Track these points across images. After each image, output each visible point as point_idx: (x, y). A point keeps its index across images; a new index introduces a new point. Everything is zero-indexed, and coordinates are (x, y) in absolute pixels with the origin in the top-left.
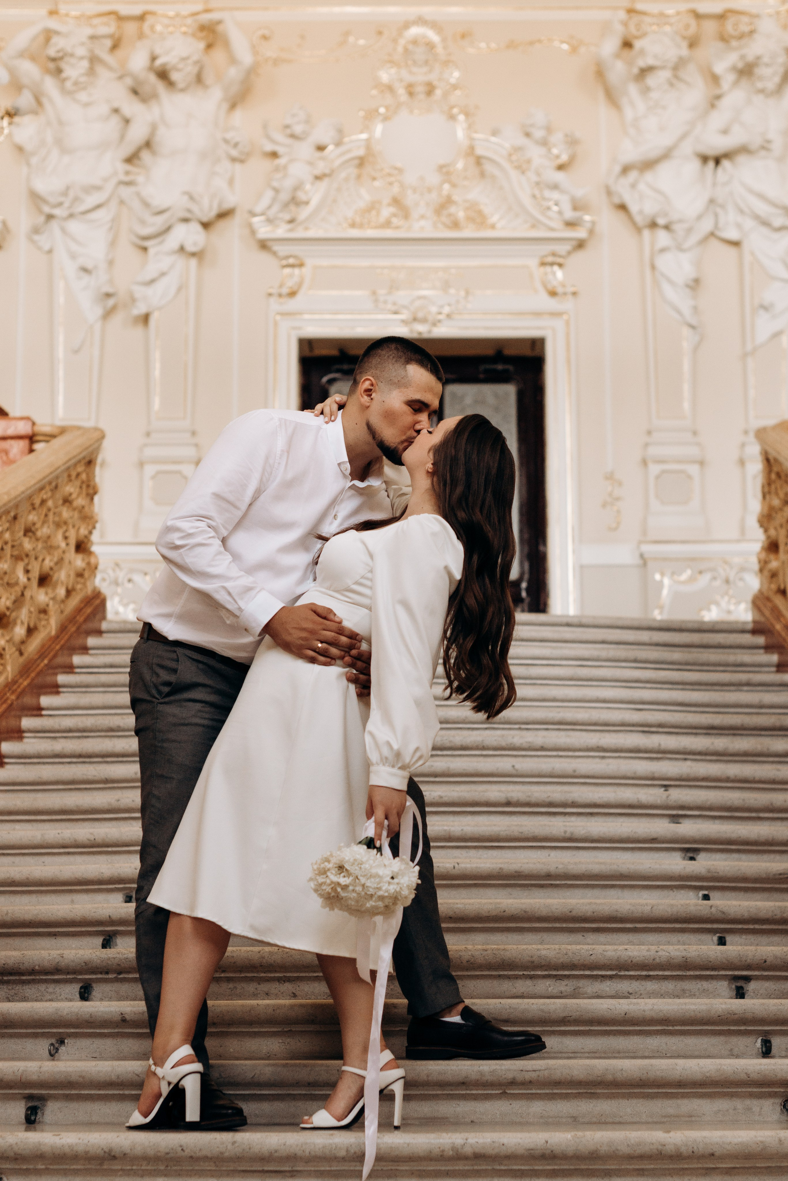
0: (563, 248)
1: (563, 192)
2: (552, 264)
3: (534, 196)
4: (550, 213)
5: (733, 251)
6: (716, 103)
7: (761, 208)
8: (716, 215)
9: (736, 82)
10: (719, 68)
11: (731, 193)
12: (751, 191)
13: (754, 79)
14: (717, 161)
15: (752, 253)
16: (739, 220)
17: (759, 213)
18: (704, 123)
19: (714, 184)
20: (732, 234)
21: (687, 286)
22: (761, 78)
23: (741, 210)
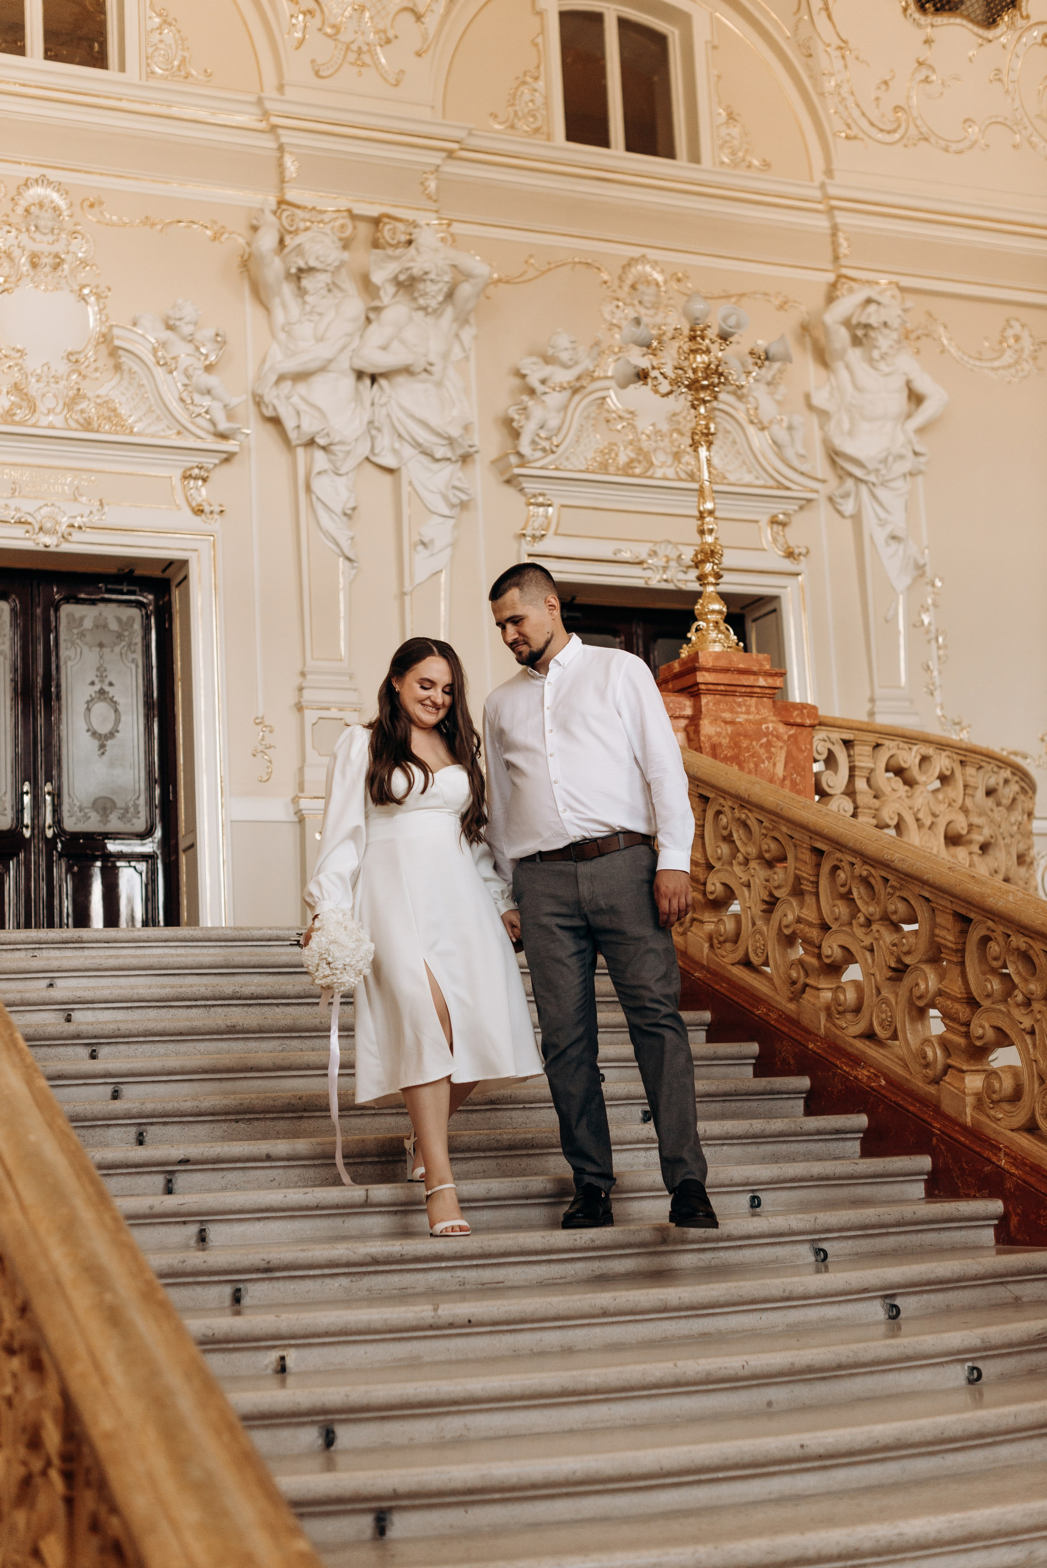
0: (209, 461)
1: (214, 398)
2: (196, 478)
3: (182, 400)
4: (199, 420)
5: (387, 478)
6: (372, 316)
7: (423, 436)
8: (373, 439)
9: (395, 295)
10: (378, 277)
11: (388, 415)
12: (412, 416)
13: (416, 294)
14: (374, 378)
15: (410, 483)
16: (397, 445)
17: (421, 441)
18: (361, 336)
19: (373, 404)
20: (389, 461)
21: (345, 514)
22: (425, 294)
23: (400, 436)
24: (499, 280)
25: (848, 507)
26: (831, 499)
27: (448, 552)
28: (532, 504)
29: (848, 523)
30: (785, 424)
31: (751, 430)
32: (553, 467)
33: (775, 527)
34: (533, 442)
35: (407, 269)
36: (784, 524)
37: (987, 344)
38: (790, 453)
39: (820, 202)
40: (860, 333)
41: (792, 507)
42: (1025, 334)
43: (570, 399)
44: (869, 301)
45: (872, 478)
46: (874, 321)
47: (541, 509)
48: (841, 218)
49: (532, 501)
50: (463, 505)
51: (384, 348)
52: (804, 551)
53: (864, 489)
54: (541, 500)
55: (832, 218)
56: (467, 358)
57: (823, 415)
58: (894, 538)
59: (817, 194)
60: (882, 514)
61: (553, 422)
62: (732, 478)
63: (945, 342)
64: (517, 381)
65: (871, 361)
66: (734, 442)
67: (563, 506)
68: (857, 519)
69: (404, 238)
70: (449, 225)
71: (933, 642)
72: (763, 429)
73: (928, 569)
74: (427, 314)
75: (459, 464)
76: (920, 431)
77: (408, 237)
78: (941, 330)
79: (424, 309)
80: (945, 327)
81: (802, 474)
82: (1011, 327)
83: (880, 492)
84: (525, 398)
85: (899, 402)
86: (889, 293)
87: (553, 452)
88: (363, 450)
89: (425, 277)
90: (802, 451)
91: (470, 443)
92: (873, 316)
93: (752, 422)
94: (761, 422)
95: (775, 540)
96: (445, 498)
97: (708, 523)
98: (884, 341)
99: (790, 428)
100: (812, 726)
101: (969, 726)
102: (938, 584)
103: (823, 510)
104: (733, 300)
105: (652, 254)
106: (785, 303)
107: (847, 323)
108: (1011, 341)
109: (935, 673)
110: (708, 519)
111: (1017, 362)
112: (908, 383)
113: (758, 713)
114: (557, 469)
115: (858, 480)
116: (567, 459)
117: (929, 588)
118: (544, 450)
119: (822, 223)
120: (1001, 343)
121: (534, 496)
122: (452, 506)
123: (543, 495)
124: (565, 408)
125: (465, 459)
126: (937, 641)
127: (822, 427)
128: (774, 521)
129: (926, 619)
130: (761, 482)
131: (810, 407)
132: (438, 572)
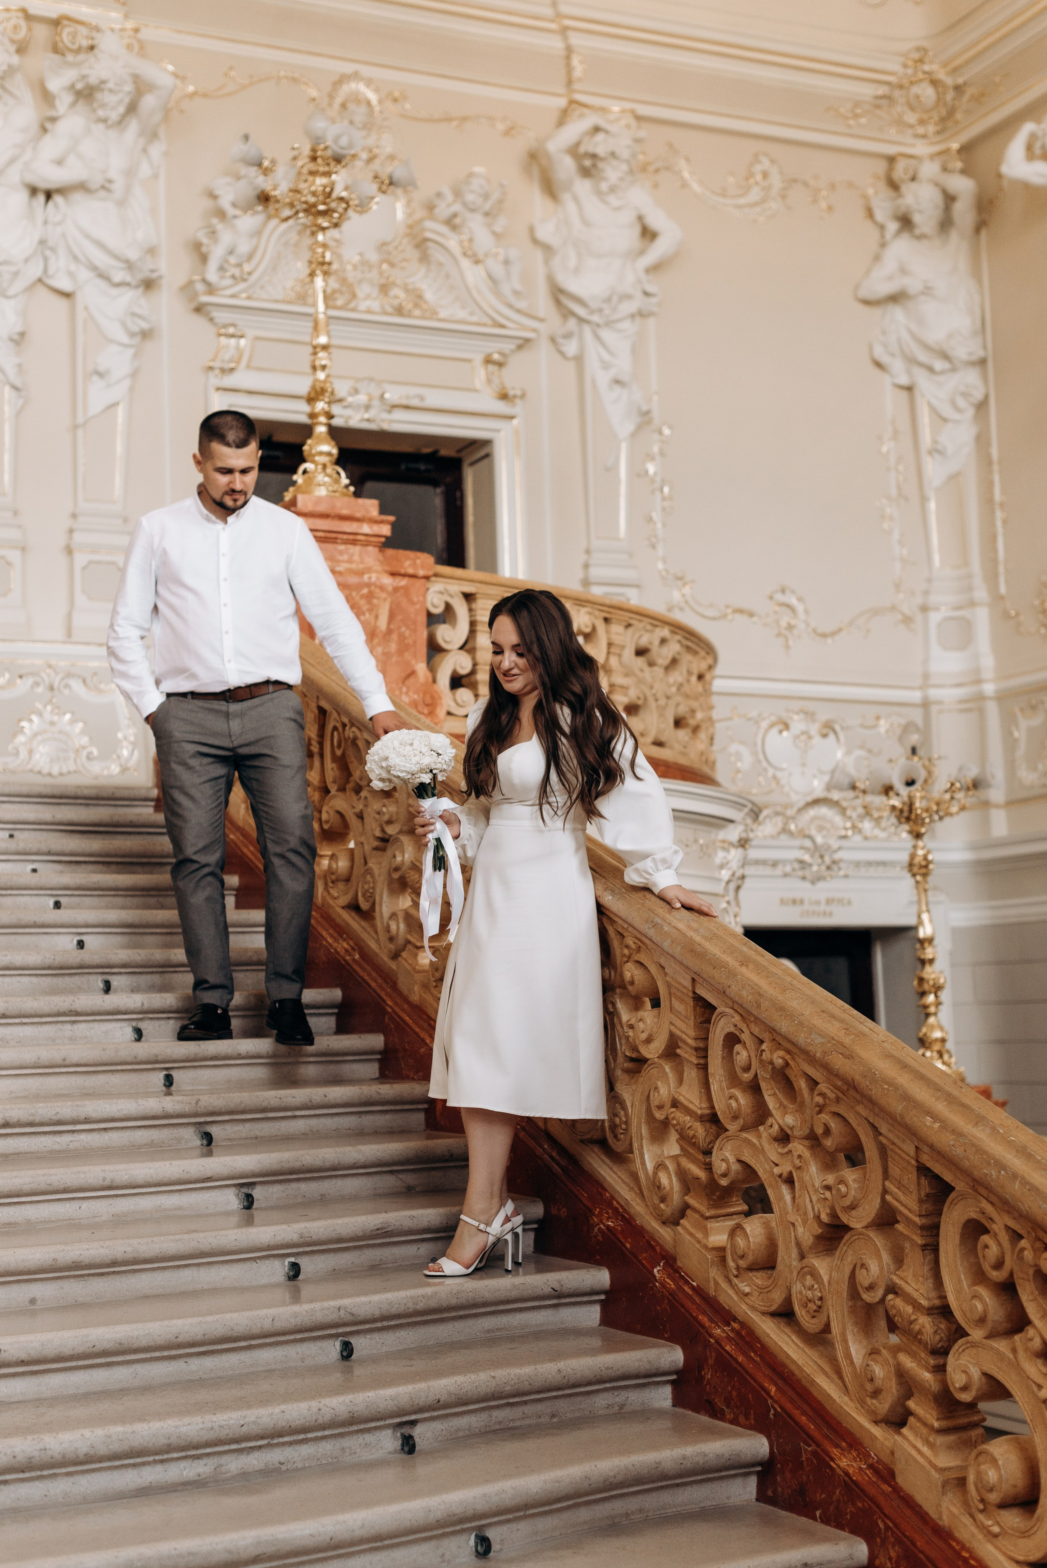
5: (62, 304)
6: (48, 125)
7: (100, 259)
8: (46, 260)
9: (74, 104)
10: (54, 85)
11: (64, 235)
12: (88, 236)
13: (95, 105)
14: (48, 195)
15: (86, 308)
16: (73, 267)
17: (98, 263)
18: (34, 149)
19: (46, 222)
20: (64, 284)
21: (12, 340)
22: (103, 106)
23: (75, 258)
24: (195, 94)
25: (571, 348)
26: (553, 340)
27: (127, 383)
28: (220, 335)
29: (572, 365)
30: (501, 258)
31: (465, 263)
32: (244, 295)
33: (491, 367)
34: (222, 269)
35: (84, 77)
36: (500, 365)
37: (731, 180)
38: (506, 289)
39: (552, 21)
40: (587, 163)
41: (508, 346)
42: (774, 171)
43: (265, 224)
44: (597, 129)
45: (595, 318)
46: (601, 151)
47: (233, 341)
48: (575, 39)
49: (223, 331)
50: (146, 335)
51: (60, 162)
52: (519, 393)
53: (587, 330)
54: (231, 330)
55: (565, 39)
56: (156, 176)
57: (547, 249)
58: (618, 382)
59: (549, 12)
60: (606, 356)
61: (244, 248)
62: (443, 314)
63: (686, 175)
64: (208, 203)
65: (599, 193)
66: (448, 276)
67: (257, 338)
68: (579, 359)
69: (85, 43)
70: (137, 30)
71: (658, 493)
72: (477, 262)
73: (655, 414)
74: (108, 127)
75: (141, 290)
76: (655, 269)
77: (90, 42)
78: (682, 163)
79: (104, 121)
80: (687, 160)
81: (519, 311)
82: (759, 162)
83: (605, 334)
84: (215, 221)
85: (630, 237)
86: (623, 122)
87: (244, 280)
88: (35, 270)
89: (103, 86)
90: (518, 287)
91: (152, 267)
92: (600, 145)
93: (465, 254)
94: (475, 255)
95: (489, 381)
96: (124, 325)
97: (321, 359)
98: (612, 173)
99: (506, 262)
100: (427, 578)
101: (693, 581)
102: (667, 431)
103: (544, 352)
104: (455, 123)
105: (365, 71)
106: (512, 128)
107: (574, 151)
108: (759, 177)
109: (659, 525)
110: (321, 354)
111: (764, 200)
112: (640, 218)
113: (362, 562)
114: (249, 298)
115: (581, 320)
116: (262, 287)
117: (656, 437)
118: (233, 277)
119: (556, 44)
120: (747, 179)
121: (225, 326)
122: (132, 335)
123: (234, 325)
124: (258, 233)
125: (149, 285)
126: (662, 491)
127: (547, 262)
128: (488, 361)
129: (651, 468)
130: (474, 319)
131: (535, 241)
132: (115, 405)
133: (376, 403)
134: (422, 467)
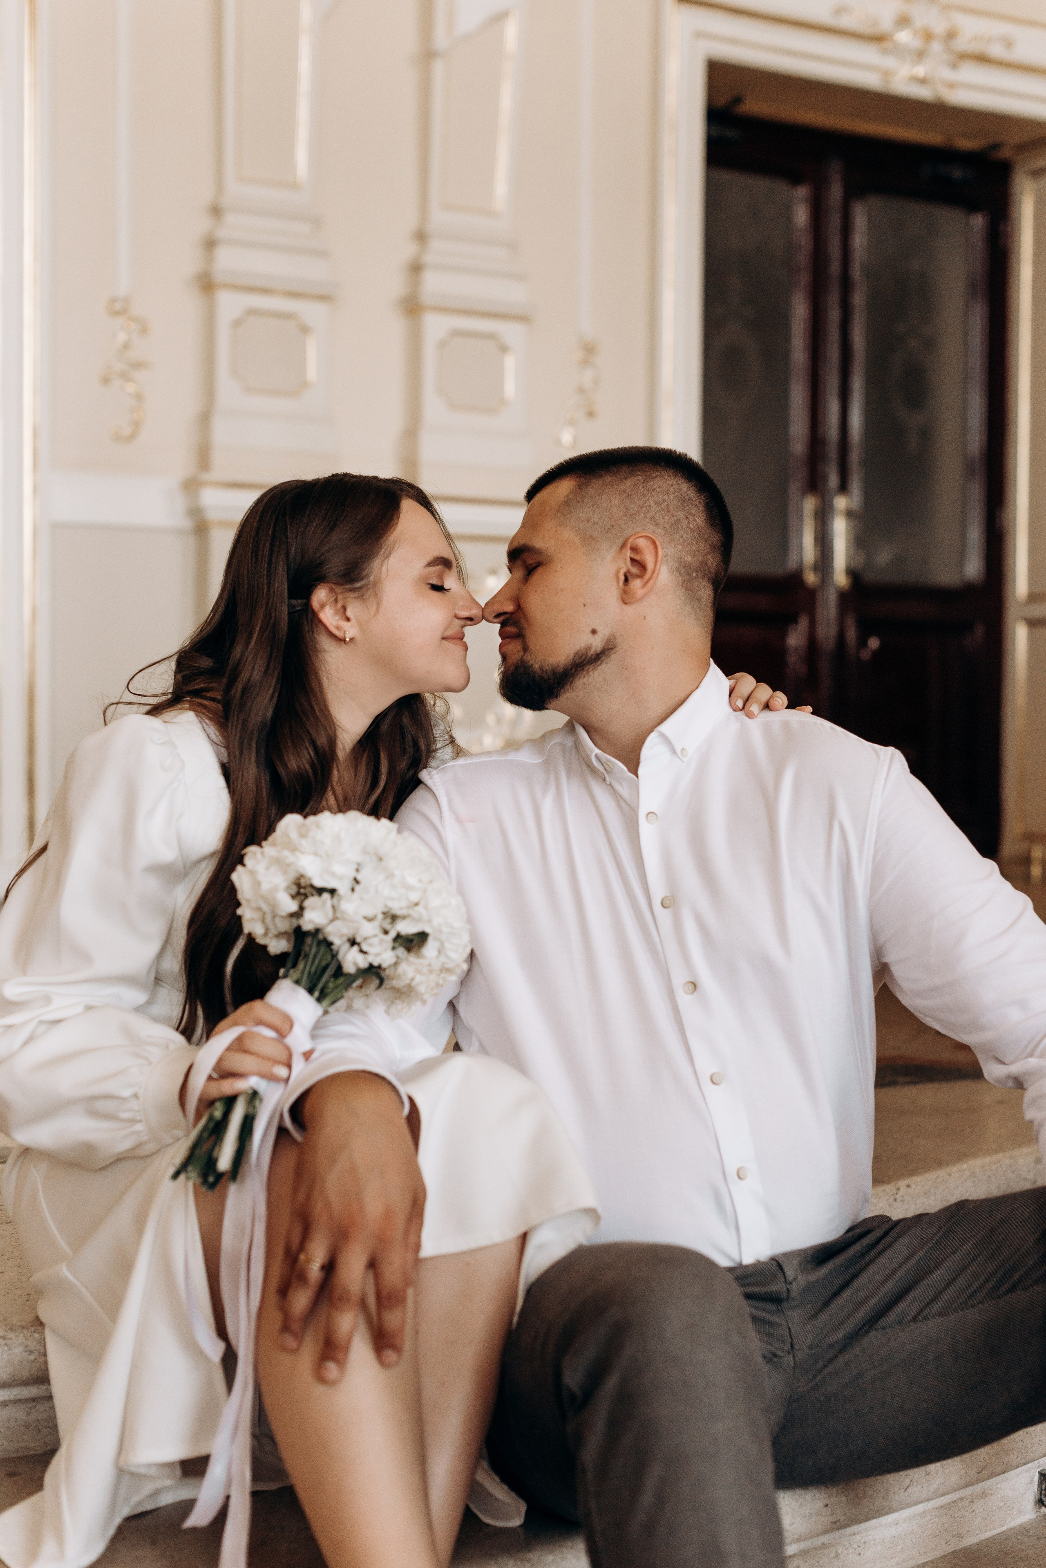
132: (501, 17)
133: (936, 47)
134: (957, 173)
